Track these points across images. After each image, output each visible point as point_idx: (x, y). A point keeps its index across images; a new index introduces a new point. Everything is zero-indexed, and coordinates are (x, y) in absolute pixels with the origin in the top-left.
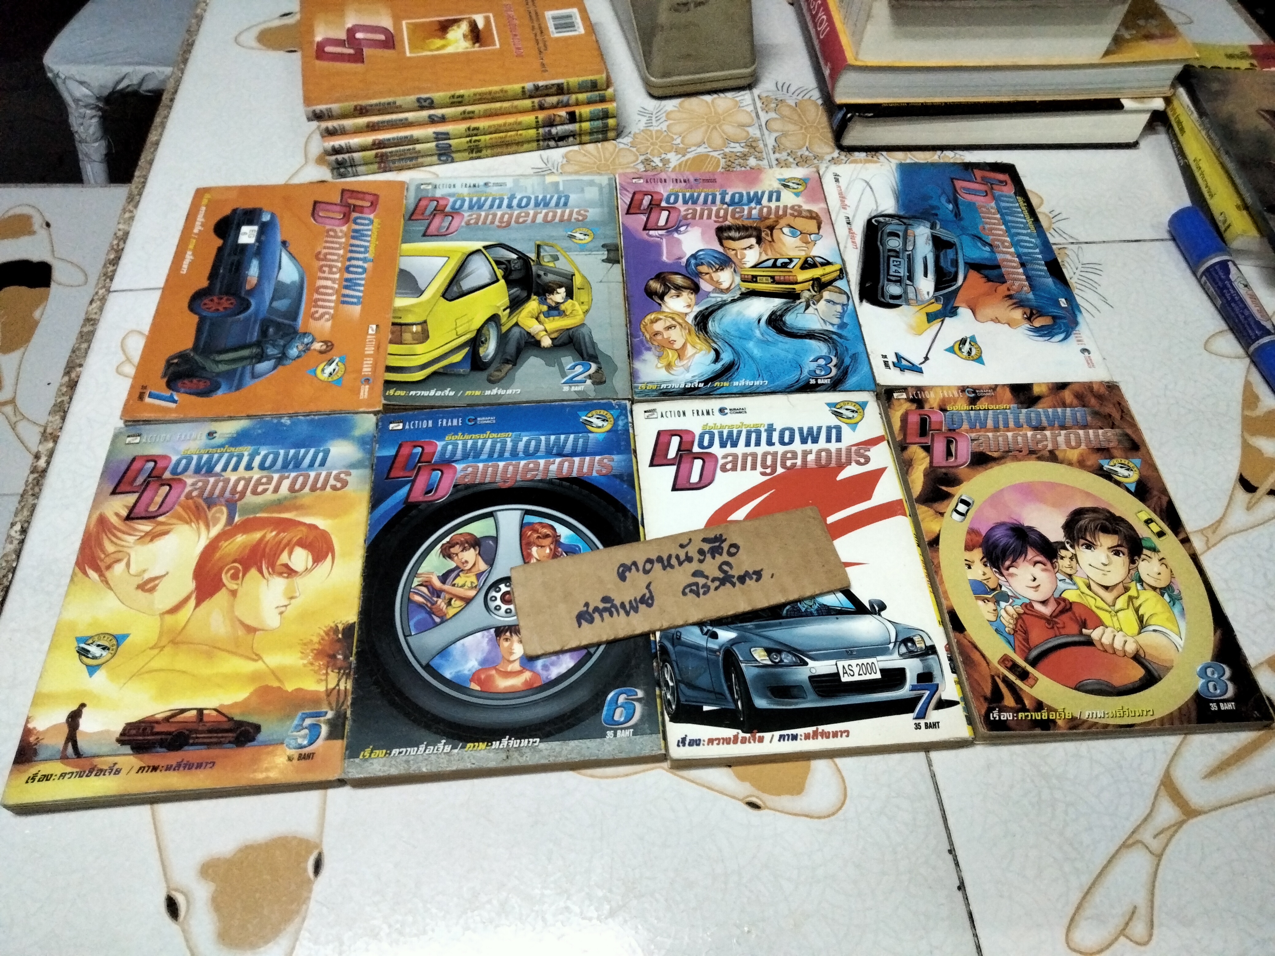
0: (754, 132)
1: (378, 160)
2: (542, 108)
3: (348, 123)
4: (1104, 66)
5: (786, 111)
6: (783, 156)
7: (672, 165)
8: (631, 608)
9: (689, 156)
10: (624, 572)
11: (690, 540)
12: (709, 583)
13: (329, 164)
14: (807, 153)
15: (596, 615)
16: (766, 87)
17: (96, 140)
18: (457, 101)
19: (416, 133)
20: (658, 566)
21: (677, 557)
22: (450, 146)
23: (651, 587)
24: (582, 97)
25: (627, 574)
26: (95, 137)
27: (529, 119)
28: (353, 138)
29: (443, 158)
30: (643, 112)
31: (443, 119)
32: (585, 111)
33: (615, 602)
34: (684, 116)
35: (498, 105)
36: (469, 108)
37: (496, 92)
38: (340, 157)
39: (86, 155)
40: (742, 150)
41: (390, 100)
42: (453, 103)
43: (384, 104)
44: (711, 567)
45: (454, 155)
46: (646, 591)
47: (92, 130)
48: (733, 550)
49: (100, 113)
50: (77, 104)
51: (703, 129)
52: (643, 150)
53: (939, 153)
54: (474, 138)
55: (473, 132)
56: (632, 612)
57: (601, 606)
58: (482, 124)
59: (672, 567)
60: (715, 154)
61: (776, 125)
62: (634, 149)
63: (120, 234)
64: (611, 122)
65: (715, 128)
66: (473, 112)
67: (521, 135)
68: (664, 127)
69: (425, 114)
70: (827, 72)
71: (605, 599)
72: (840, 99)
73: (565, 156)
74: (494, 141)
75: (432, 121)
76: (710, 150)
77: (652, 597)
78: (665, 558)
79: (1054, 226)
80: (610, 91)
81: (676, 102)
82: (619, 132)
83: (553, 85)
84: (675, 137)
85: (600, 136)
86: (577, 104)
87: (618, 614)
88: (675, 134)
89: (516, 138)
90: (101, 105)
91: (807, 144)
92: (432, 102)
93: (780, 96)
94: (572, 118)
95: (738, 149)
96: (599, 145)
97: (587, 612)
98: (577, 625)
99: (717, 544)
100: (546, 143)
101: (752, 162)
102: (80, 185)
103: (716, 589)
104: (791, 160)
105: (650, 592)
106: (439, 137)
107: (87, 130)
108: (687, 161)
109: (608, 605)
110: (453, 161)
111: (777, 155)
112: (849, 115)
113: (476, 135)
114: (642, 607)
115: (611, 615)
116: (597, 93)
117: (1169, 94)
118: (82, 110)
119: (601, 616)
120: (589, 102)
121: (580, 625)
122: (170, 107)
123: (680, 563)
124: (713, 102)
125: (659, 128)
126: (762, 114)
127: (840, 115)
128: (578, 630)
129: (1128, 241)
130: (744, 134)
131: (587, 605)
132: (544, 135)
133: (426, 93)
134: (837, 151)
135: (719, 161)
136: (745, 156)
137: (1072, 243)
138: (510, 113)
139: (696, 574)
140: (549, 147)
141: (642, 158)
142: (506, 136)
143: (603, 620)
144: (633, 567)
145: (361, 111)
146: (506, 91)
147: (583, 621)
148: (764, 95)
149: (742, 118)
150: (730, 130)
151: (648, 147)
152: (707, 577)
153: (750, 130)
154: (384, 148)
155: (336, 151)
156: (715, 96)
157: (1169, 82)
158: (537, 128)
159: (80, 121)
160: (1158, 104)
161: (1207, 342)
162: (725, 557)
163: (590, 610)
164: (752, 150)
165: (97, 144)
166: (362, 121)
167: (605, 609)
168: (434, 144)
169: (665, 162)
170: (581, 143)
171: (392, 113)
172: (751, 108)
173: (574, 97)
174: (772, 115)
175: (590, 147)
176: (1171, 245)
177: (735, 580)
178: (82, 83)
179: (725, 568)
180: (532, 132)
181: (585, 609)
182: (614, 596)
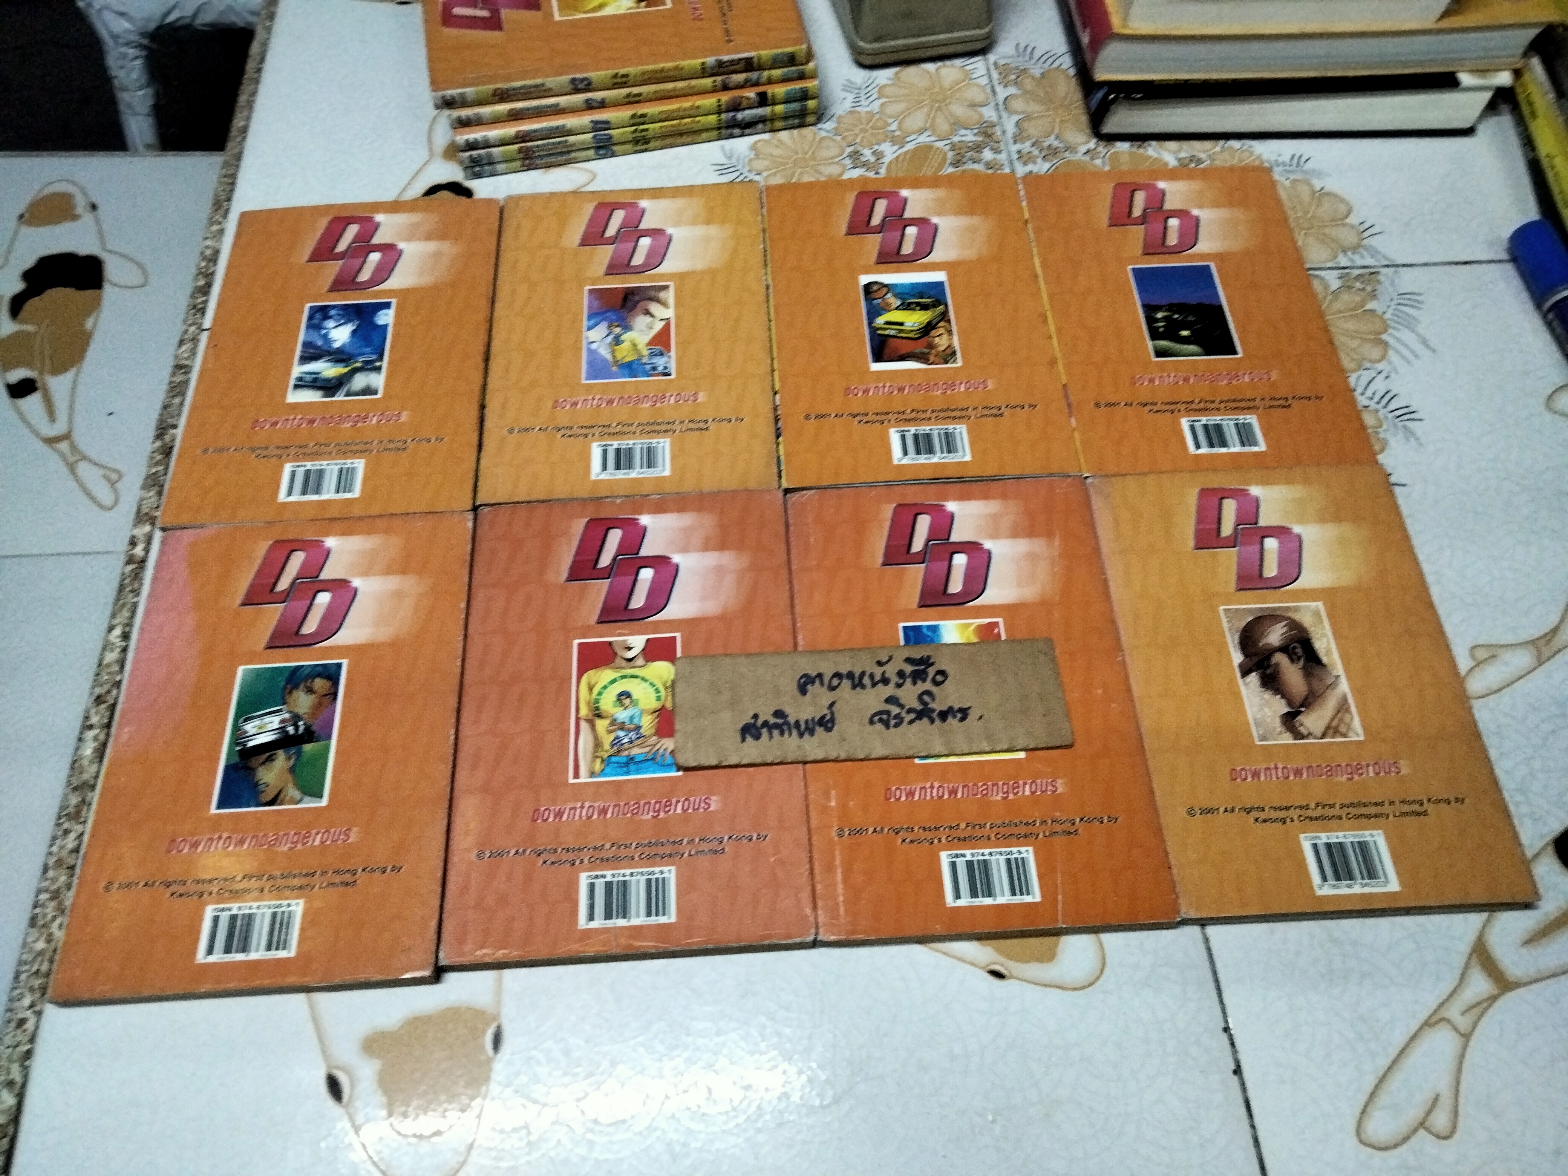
0: (989, 113)
1: (521, 155)
2: (726, 88)
3: (486, 111)
4: (1439, 31)
5: (1028, 84)
6: (1026, 147)
7: (887, 160)
8: (807, 729)
9: (909, 147)
10: (805, 684)
11: (891, 657)
12: (903, 714)
13: (461, 162)
14: (1056, 143)
15: (764, 731)
16: (1003, 51)
17: (141, 88)
18: (620, 81)
19: (570, 122)
20: (846, 684)
21: (872, 676)
22: (610, 137)
23: (834, 709)
24: (776, 73)
25: (809, 687)
26: (138, 85)
27: (709, 102)
28: (490, 130)
29: (602, 152)
30: (849, 87)
31: (602, 105)
32: (780, 90)
33: (788, 719)
34: (902, 91)
35: (670, 86)
36: (636, 90)
37: (670, 70)
38: (475, 153)
39: (129, 106)
40: (974, 139)
41: (539, 81)
42: (615, 84)
43: (530, 87)
44: (909, 694)
45: (615, 148)
46: (826, 711)
47: (134, 75)
48: (939, 678)
49: (144, 53)
50: (116, 42)
51: (925, 110)
52: (850, 139)
53: (1222, 142)
54: (641, 127)
55: (639, 120)
56: (806, 734)
57: (772, 720)
58: (652, 109)
59: (863, 687)
60: (940, 144)
61: (1018, 104)
62: (839, 138)
63: (208, 252)
64: (811, 104)
65: (939, 109)
66: (639, 95)
67: (699, 121)
68: (876, 106)
69: (580, 98)
70: (1085, 39)
71: (779, 714)
72: (1102, 75)
73: (753, 147)
74: (663, 130)
75: (590, 106)
76: (933, 138)
77: (832, 720)
78: (857, 675)
79: (1365, 242)
80: (811, 65)
81: (890, 72)
82: (820, 116)
83: (740, 60)
84: (890, 121)
85: (797, 121)
86: (770, 82)
87: (790, 734)
88: (890, 117)
89: (694, 125)
90: (145, 42)
91: (1056, 131)
92: (590, 84)
93: (1021, 63)
94: (763, 100)
95: (970, 137)
96: (795, 132)
97: (754, 724)
98: (739, 739)
99: (923, 667)
100: (729, 131)
101: (987, 155)
103: (911, 722)
104: (1036, 152)
105: (832, 714)
106: (597, 126)
107: (128, 74)
108: (906, 153)
109: (780, 721)
110: (613, 155)
111: (1018, 146)
112: (1112, 96)
113: (643, 124)
114: (819, 730)
115: (782, 733)
116: (793, 68)
117: (1518, 66)
118: (123, 49)
119: (770, 733)
120: (785, 80)
121: (743, 740)
122: (257, 81)
123: (874, 684)
124: (937, 69)
125: (868, 109)
126: (999, 89)
127: (1100, 95)
128: (740, 744)
129: (1457, 263)
130: (977, 117)
131: (756, 716)
132: (726, 122)
133: (582, 72)
134: (1094, 140)
135: (945, 154)
136: (978, 148)
137: (1387, 266)
138: (685, 95)
139: (890, 700)
140: (732, 136)
141: (849, 150)
142: (680, 124)
143: (771, 737)
144: (818, 680)
145: (502, 96)
146: (682, 69)
147: (748, 737)
148: (1002, 62)
149: (975, 94)
150: (959, 110)
151: (857, 135)
152: (902, 706)
153: (984, 110)
154: (528, 141)
155: (471, 146)
156: (940, 64)
157: (1520, 51)
158: (719, 113)
159: (120, 63)
160: (1504, 78)
161: (1550, 397)
162: (928, 685)
163: (759, 723)
164: (987, 140)
165: (141, 93)
166: (503, 108)
167: (777, 726)
168: (591, 135)
169: (879, 155)
170: (773, 131)
171: (541, 97)
172: (984, 81)
173: (766, 73)
174: (1012, 90)
175: (784, 135)
176: (1509, 269)
177: (935, 715)
178: (122, 14)
179: (926, 698)
180: (712, 119)
181: (753, 721)
182: (788, 710)
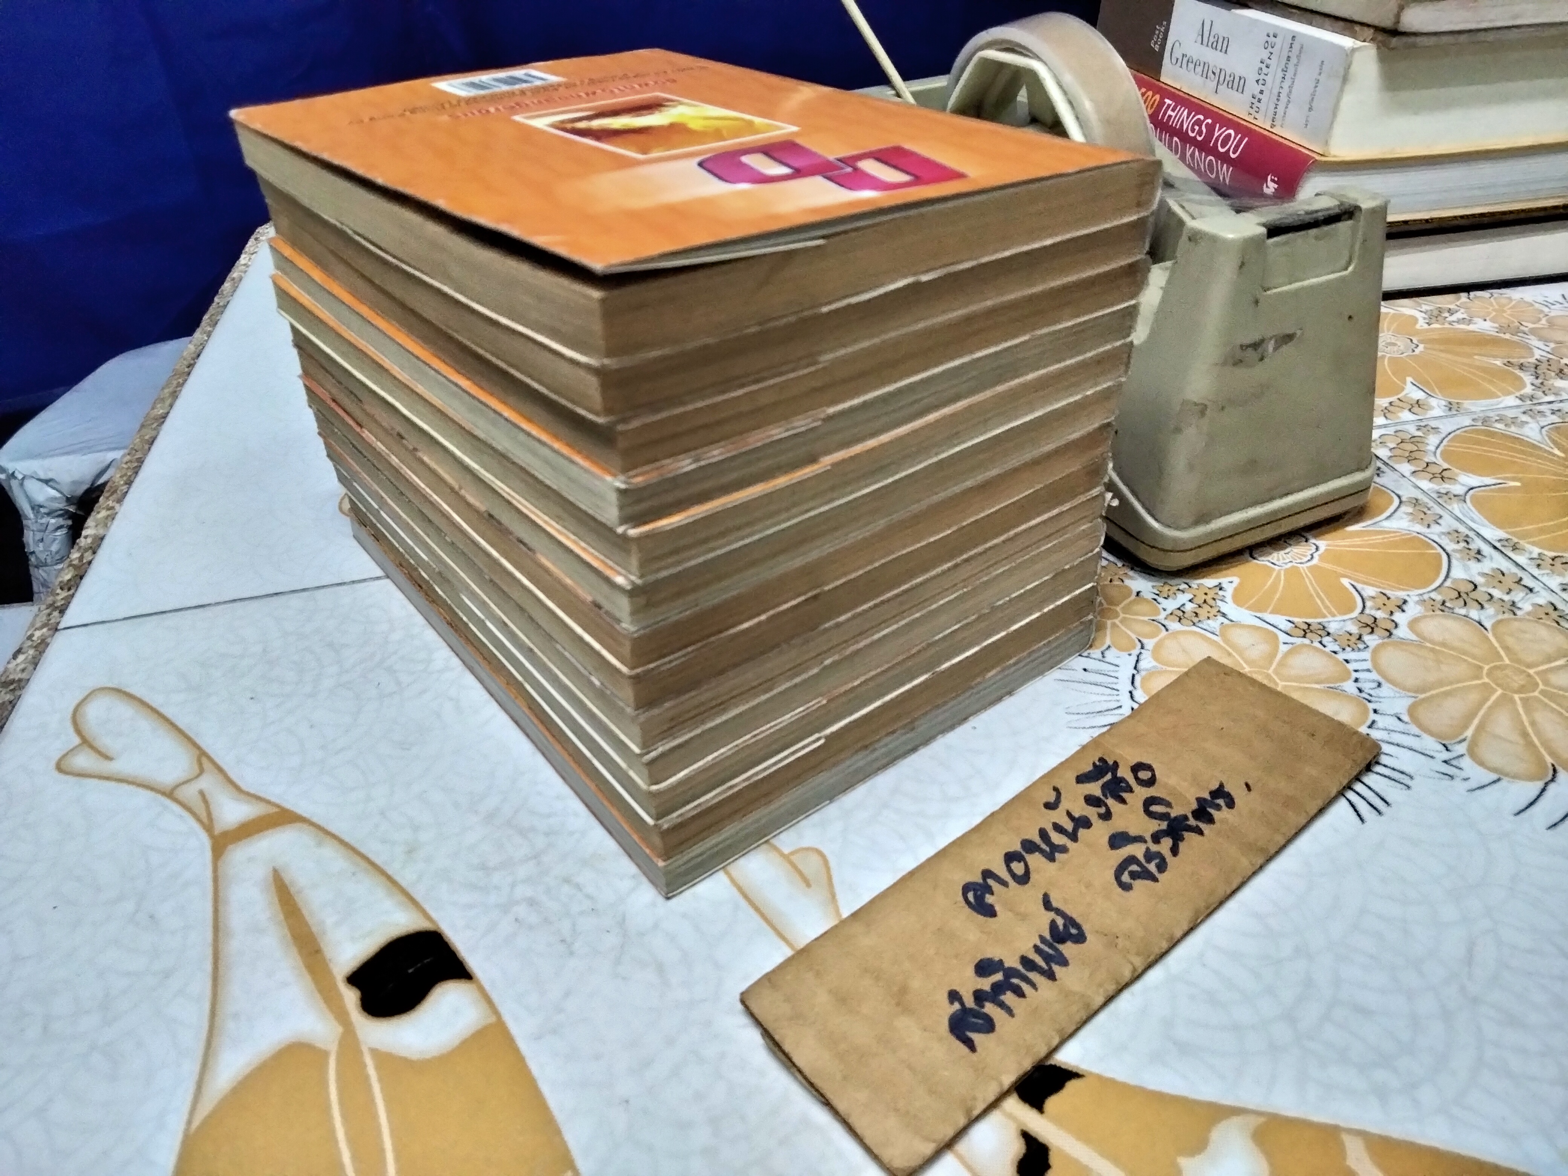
8: (1049, 960)
10: (980, 899)
11: (1056, 789)
12: (1154, 848)
15: (990, 1008)
17: (61, 561)
20: (1035, 860)
21: (1058, 828)
23: (1055, 904)
25: (989, 899)
33: (1007, 965)
44: (1131, 818)
46: (1052, 915)
47: (55, 547)
48: (1144, 775)
50: (37, 513)
56: (1056, 968)
57: (986, 984)
59: (1064, 849)
71: (985, 967)
77: (1070, 921)
78: (1037, 839)
87: (1033, 985)
90: (72, 509)
97: (964, 1010)
98: (963, 1049)
99: (1109, 776)
102: (30, 603)
103: (1175, 851)
105: (1058, 912)
107: (47, 549)
109: (999, 977)
114: (1068, 949)
115: (1020, 993)
118: (44, 521)
119: (1002, 1005)
121: (971, 1045)
123: (1074, 837)
128: (974, 1057)
131: (954, 996)
139: (1118, 840)
143: (1010, 1012)
144: (990, 882)
147: (975, 1036)
152: (1139, 839)
159: (39, 536)
162: (1141, 792)
163: (970, 1002)
167: (998, 989)
177: (1192, 822)
178: (47, 482)
179: (1158, 809)
181: (957, 1006)
182: (994, 953)
